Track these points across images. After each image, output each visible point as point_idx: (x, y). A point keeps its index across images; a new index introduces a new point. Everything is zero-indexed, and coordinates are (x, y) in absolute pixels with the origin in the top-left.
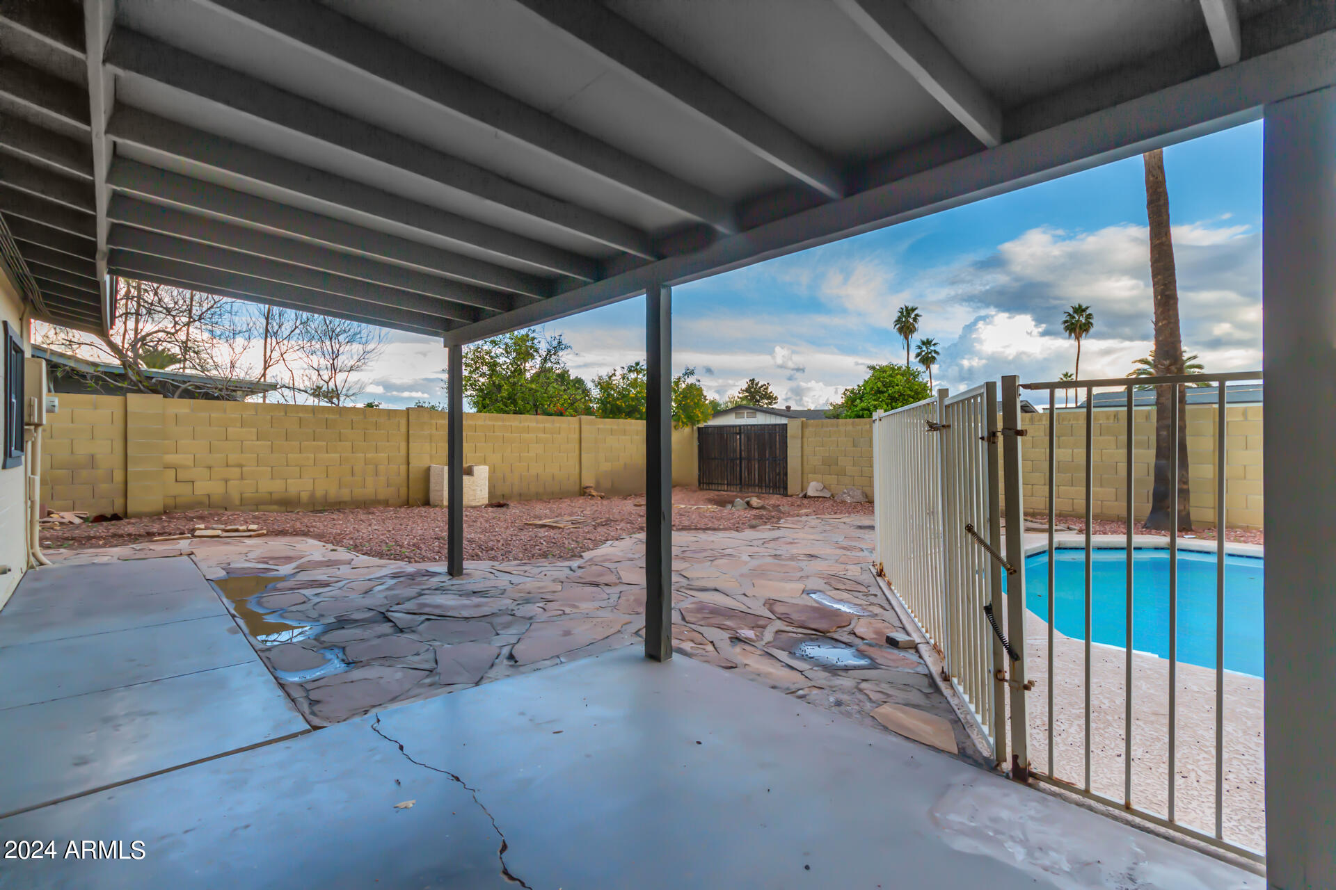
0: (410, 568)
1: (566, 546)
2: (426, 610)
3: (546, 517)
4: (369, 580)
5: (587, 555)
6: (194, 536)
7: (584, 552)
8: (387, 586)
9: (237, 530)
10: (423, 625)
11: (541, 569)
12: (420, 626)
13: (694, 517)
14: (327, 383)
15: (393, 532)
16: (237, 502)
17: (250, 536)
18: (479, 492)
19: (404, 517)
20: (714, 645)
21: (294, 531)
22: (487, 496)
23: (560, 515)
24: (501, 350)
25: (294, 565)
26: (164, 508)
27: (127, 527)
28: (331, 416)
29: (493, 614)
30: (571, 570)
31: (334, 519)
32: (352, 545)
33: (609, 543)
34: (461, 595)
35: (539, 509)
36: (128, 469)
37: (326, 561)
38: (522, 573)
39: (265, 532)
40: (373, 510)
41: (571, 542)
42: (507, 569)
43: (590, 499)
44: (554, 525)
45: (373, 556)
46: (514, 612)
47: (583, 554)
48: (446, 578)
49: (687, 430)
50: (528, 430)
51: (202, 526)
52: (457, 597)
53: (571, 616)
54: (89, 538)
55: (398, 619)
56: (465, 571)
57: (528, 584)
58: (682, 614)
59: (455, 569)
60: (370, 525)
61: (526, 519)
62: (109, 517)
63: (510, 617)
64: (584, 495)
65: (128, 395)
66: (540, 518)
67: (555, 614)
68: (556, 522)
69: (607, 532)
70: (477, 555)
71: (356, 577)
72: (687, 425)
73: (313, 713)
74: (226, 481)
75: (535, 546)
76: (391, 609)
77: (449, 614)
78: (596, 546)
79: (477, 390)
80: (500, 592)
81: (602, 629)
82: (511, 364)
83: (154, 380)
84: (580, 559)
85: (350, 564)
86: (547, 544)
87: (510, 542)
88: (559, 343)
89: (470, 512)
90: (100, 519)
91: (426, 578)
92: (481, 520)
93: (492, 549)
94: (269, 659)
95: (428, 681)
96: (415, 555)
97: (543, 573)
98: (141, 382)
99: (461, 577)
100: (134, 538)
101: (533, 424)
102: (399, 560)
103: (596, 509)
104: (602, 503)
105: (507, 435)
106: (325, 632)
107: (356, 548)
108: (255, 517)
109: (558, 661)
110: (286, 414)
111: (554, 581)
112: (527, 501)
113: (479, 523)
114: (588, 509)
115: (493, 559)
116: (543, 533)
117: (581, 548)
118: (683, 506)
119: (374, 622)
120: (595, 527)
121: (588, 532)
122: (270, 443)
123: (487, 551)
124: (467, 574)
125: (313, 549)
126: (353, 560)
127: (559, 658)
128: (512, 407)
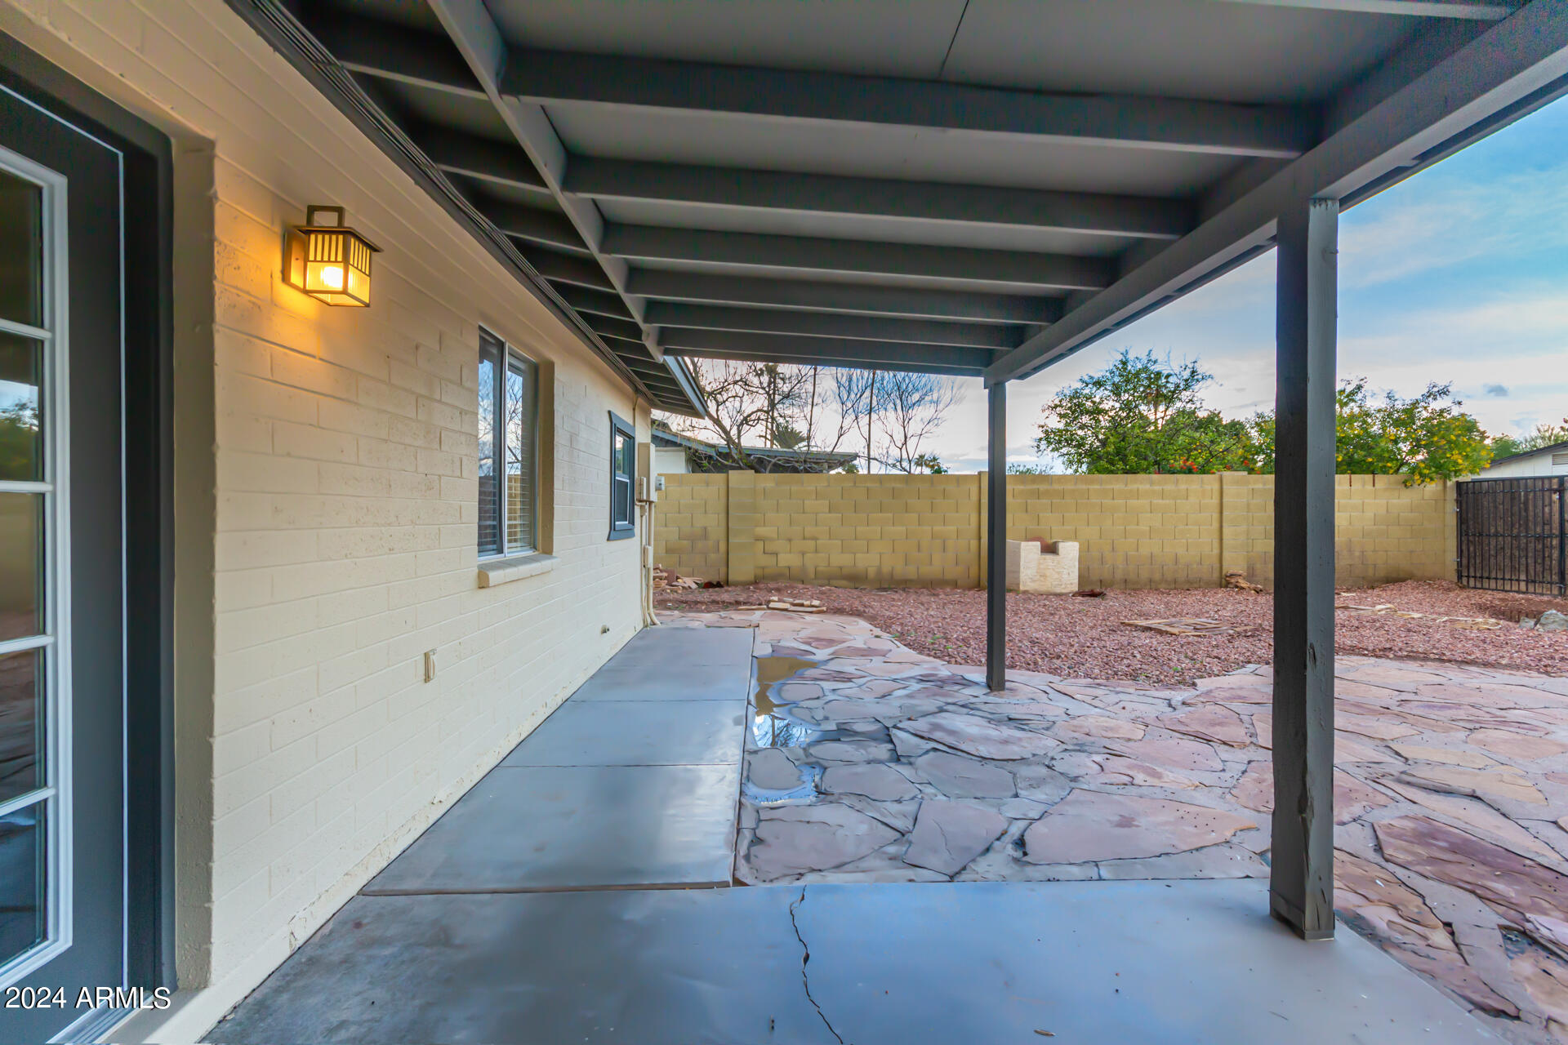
0: (944, 670)
1: (1172, 664)
2: (938, 735)
3: (1157, 614)
4: (894, 680)
5: (1203, 684)
6: (769, 608)
7: (1201, 677)
8: (910, 692)
9: (802, 605)
10: (926, 756)
11: (1122, 696)
12: (920, 759)
13: (1438, 636)
14: (901, 449)
15: (948, 620)
16: (813, 576)
17: (811, 612)
18: (1066, 576)
19: (969, 603)
20: (1452, 933)
21: (851, 610)
22: (1076, 581)
23: (1180, 614)
24: (1107, 393)
25: (831, 650)
26: (755, 577)
27: (725, 595)
28: (898, 485)
29: (1023, 759)
30: (1170, 705)
31: (894, 600)
32: (899, 632)
33: (1251, 667)
34: (990, 721)
35: (1151, 602)
36: (730, 540)
37: (865, 650)
38: (1088, 699)
39: (825, 609)
40: (939, 591)
41: (1182, 657)
42: (1069, 690)
43: (1237, 593)
44: (1164, 628)
45: (914, 649)
46: (1054, 762)
47: (1197, 681)
48: (980, 691)
49: (1432, 488)
50: (1138, 495)
51: (776, 598)
52: (984, 722)
53: (1144, 790)
54: (697, 603)
55: (902, 741)
56: (1008, 685)
57: (1090, 720)
58: (1377, 837)
59: (995, 682)
60: (928, 609)
61: (1126, 617)
62: (715, 583)
63: (1044, 771)
64: (1226, 587)
65: (730, 472)
66: (1146, 616)
67: (1113, 781)
68: (1170, 625)
69: (1252, 648)
70: (1036, 663)
71: (883, 675)
72: (1432, 479)
73: (747, 858)
74: (803, 554)
75: (1122, 659)
76: (899, 725)
77: (963, 747)
78: (1226, 671)
79: (1075, 446)
80: (1046, 725)
81: (1192, 829)
82: (1121, 409)
83: (752, 457)
84: (1190, 689)
85: (884, 656)
86: (1143, 657)
87: (1086, 649)
88: (1193, 372)
89: (1051, 601)
90: (709, 585)
91: (957, 687)
92: (1063, 612)
93: (1059, 657)
94: (750, 763)
95: (892, 850)
96: (958, 653)
97: (1121, 704)
98: (741, 459)
99: (1002, 692)
100: (726, 605)
101: (1145, 487)
102: (939, 658)
103: (1243, 608)
104: (1255, 600)
105: (1108, 502)
106: (818, 742)
107: (901, 637)
108: (823, 593)
109: (1093, 873)
110: (855, 483)
111: (1134, 721)
112: (1135, 590)
113: (1057, 617)
114: (1230, 607)
115: (1054, 671)
116: (1145, 639)
117: (1198, 670)
118: (1416, 615)
119: (875, 740)
120: (1231, 638)
121: (1217, 646)
122: (840, 515)
123: (1051, 659)
124: (1011, 690)
125: (859, 632)
126: (891, 650)
127: (1097, 866)
128: (1120, 465)
